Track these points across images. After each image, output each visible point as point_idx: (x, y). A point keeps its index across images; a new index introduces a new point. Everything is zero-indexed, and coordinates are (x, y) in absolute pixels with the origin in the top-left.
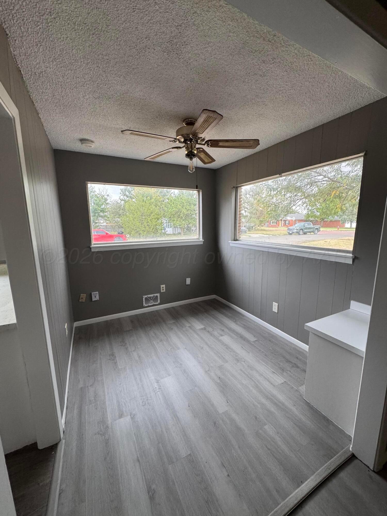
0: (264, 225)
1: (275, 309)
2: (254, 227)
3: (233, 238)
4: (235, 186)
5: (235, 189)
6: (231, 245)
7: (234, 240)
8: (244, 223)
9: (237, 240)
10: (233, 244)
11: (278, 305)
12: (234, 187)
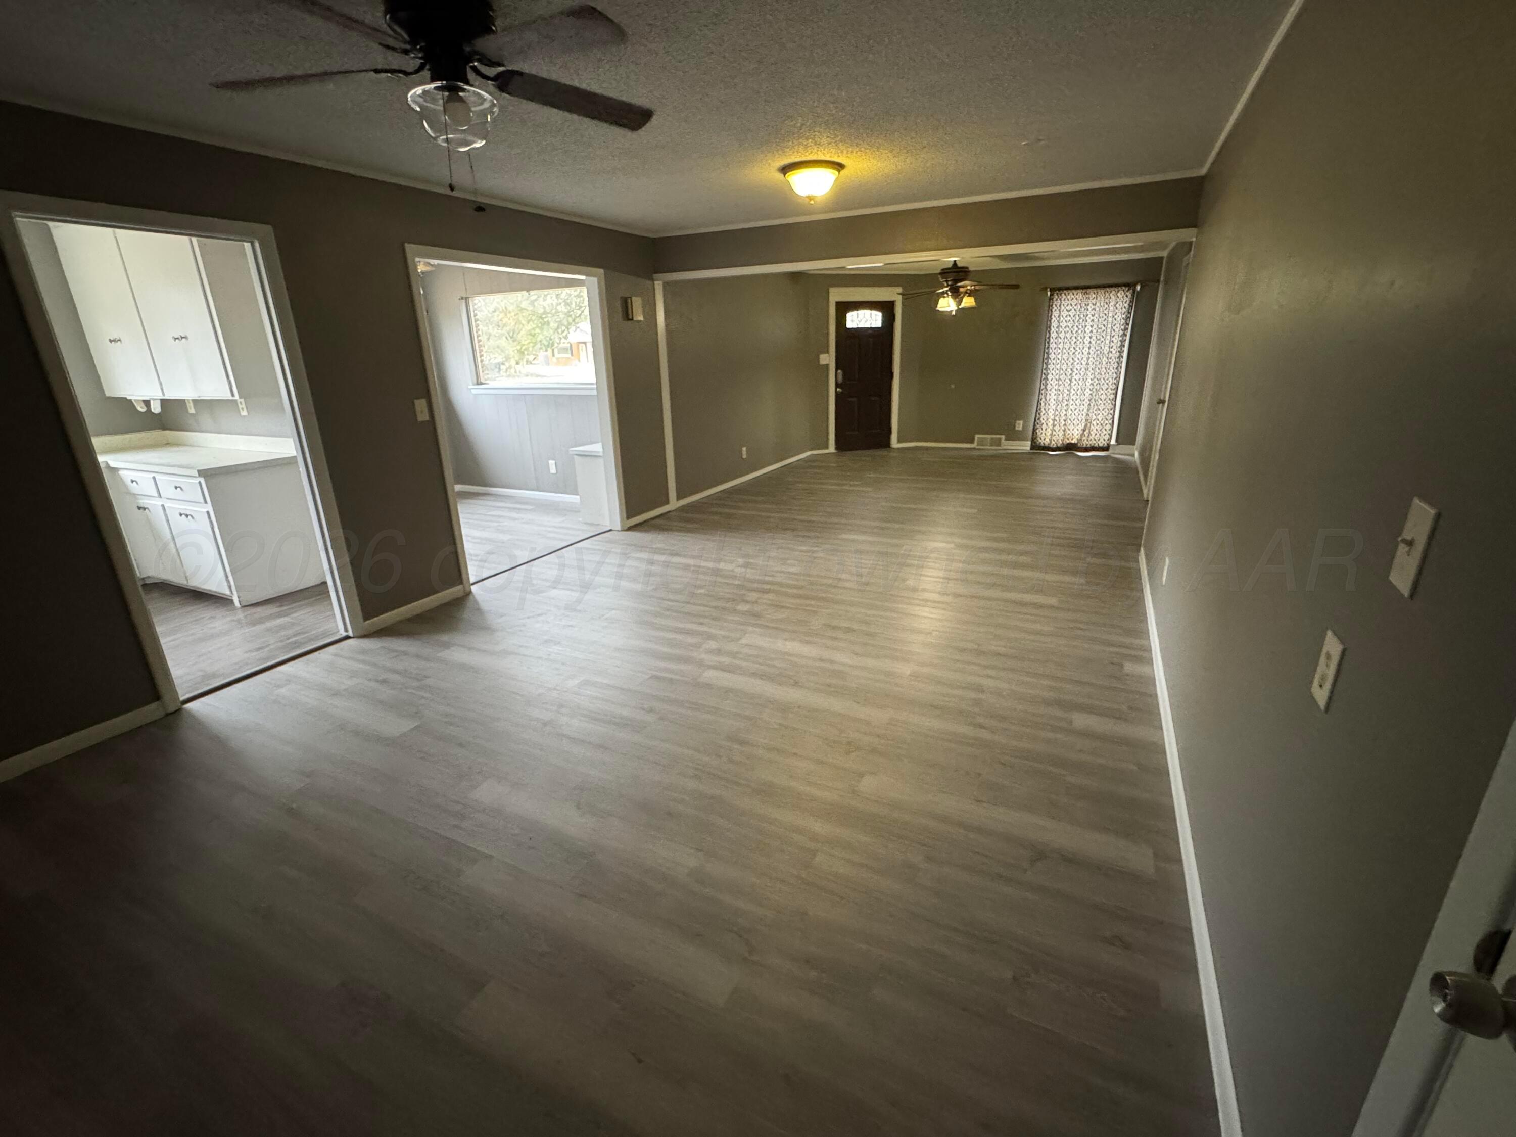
0: (534, 359)
1: (553, 470)
2: (502, 367)
3: (475, 381)
4: (464, 296)
5: (464, 301)
6: (474, 392)
7: (478, 384)
8: (489, 358)
9: (482, 384)
10: (476, 390)
11: (556, 463)
12: (462, 298)
